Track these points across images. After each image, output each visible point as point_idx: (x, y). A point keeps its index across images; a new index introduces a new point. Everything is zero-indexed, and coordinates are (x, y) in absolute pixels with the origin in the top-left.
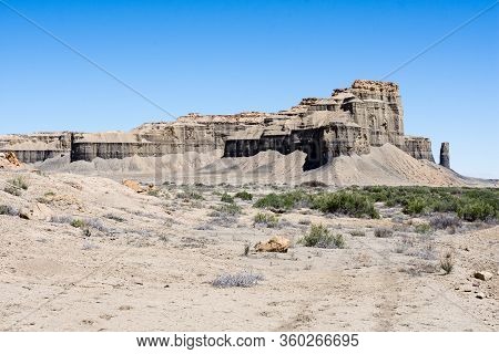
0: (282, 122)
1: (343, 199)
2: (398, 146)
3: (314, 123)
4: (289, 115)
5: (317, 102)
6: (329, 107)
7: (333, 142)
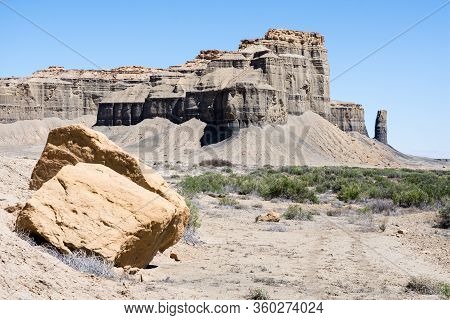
2: (322, 115)
3: (216, 83)
4: (184, 72)
5: (219, 57)
6: (236, 64)
7: (240, 109)
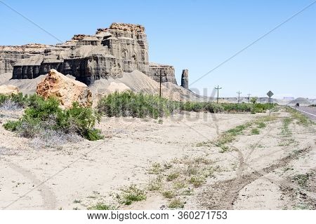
0: (58, 53)
2: (144, 72)
4: (65, 47)
6: (93, 43)
7: (95, 69)
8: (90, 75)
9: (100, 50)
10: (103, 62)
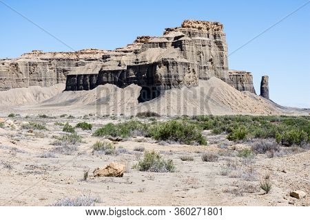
0: (119, 58)
1: (174, 128)
2: (223, 79)
3: (148, 58)
4: (126, 52)
5: (150, 41)
6: (161, 45)
7: (165, 77)
8: (159, 83)
9: (171, 53)
10: (175, 67)
